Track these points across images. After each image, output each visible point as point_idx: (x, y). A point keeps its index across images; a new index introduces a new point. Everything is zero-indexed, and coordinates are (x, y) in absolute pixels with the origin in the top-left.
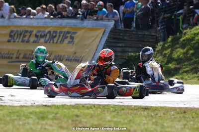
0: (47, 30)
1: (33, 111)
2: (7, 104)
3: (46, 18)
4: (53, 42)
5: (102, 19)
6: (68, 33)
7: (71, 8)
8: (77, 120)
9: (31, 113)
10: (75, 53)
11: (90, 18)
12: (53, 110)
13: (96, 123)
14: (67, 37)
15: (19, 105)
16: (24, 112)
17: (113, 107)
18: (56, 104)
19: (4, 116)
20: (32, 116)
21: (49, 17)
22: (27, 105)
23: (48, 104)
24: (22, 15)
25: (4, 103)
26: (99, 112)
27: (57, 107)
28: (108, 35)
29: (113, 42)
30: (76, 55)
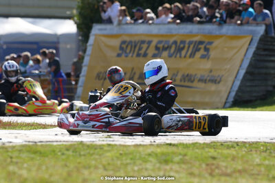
0: (172, 40)
1: (152, 152)
2: (117, 143)
3: (169, 23)
4: (180, 57)
5: (248, 23)
6: (201, 43)
7: (205, 9)
8: (213, 164)
9: (150, 155)
10: (211, 71)
11: (231, 23)
12: (180, 150)
13: (240, 167)
14: (200, 49)
15: (133, 143)
16: (140, 153)
17: (263, 146)
18: (185, 142)
19: (113, 160)
20: (151, 159)
21: (174, 22)
22: (144, 143)
23: (173, 142)
24: (136, 20)
25: (113, 141)
26: (244, 153)
27: (186, 146)
28: (256, 45)
29: (263, 55)
30: (212, 74)
